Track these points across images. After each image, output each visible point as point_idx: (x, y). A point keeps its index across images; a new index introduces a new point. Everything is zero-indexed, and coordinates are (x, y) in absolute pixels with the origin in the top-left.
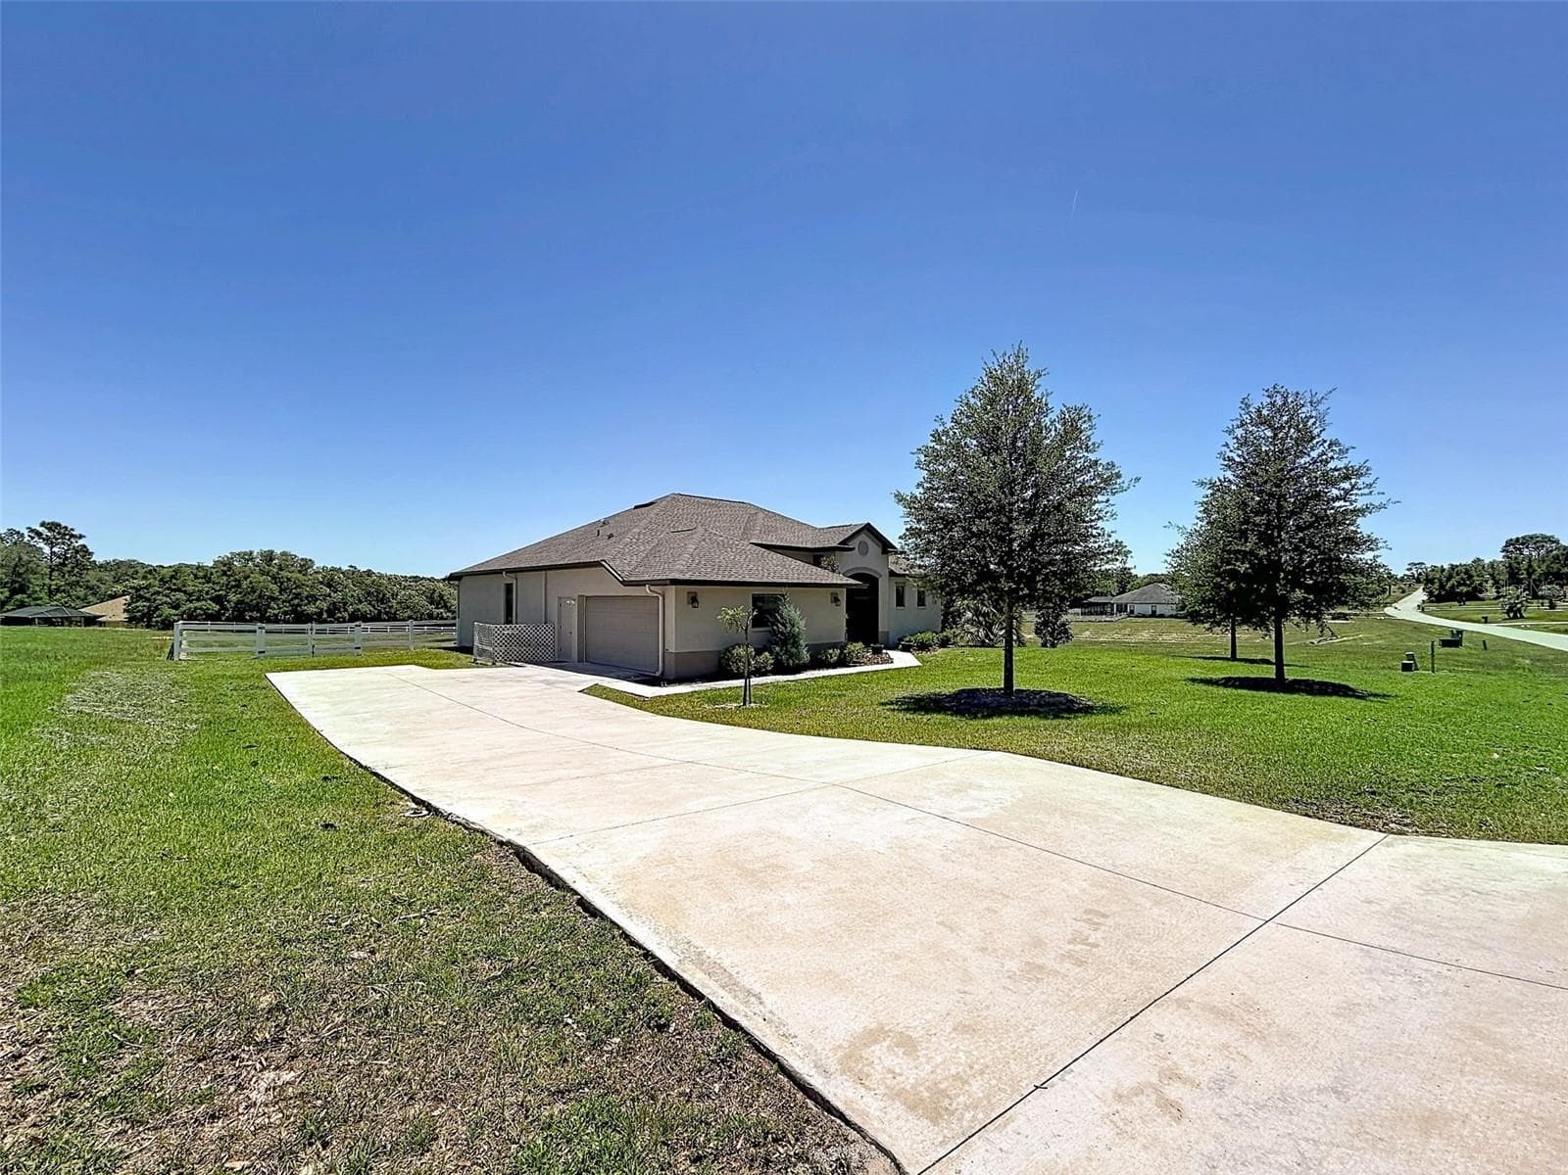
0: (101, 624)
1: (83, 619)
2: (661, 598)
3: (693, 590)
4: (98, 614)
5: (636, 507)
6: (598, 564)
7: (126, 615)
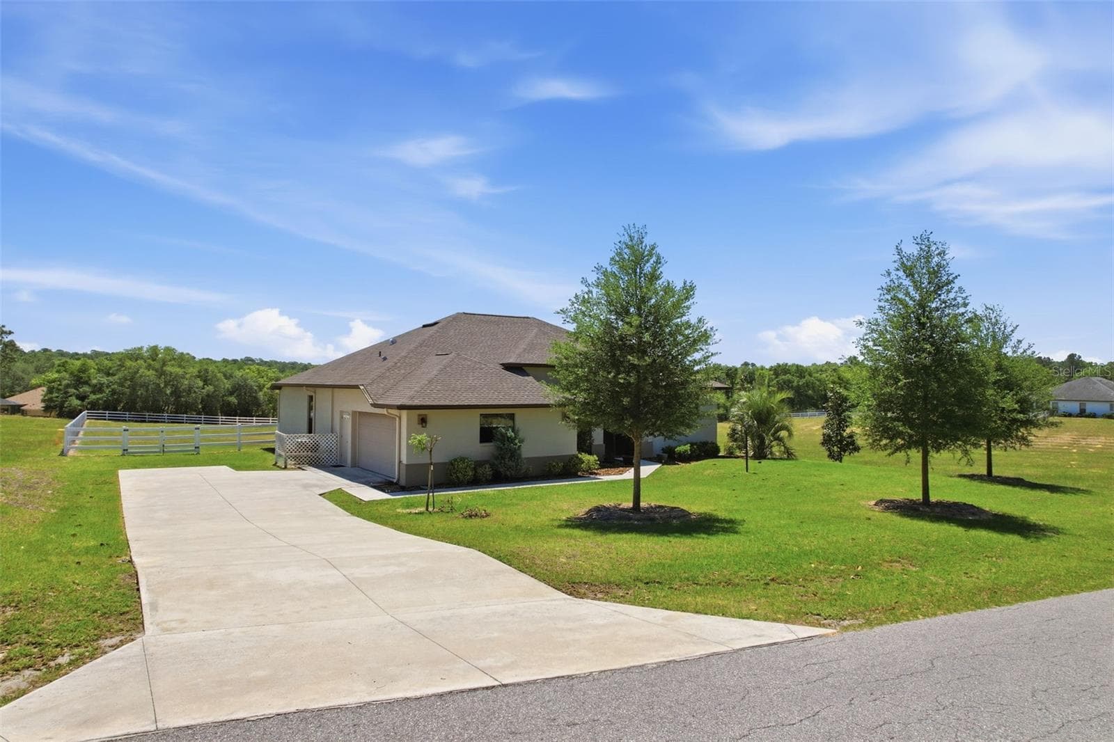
0: (24, 413)
1: (9, 408)
2: (397, 419)
3: (422, 414)
4: (21, 403)
5: (424, 326)
6: (357, 387)
7: (43, 405)
